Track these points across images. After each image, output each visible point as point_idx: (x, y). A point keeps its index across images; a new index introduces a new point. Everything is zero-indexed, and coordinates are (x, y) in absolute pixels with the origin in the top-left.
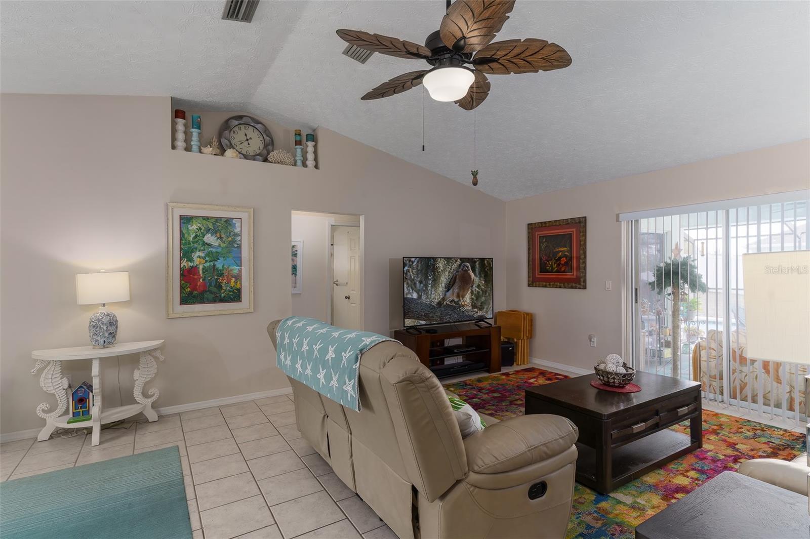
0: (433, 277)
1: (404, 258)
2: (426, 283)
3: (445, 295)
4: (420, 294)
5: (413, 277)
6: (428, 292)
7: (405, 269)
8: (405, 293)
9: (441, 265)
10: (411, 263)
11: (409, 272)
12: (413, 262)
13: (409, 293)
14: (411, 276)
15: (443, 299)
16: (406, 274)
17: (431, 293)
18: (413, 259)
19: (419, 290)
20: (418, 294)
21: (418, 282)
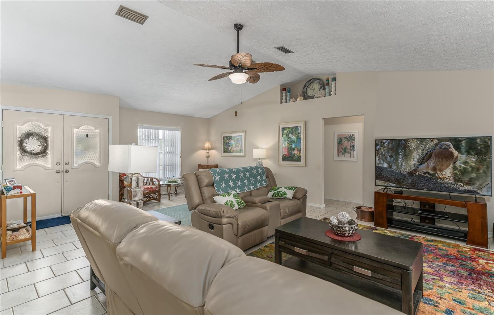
0: (404, 154)
1: (376, 140)
2: (396, 157)
3: (418, 167)
4: (391, 164)
5: (384, 153)
6: (399, 164)
7: (377, 148)
8: (377, 163)
9: (413, 145)
10: (382, 144)
11: (380, 149)
12: (384, 143)
13: (381, 163)
14: (382, 152)
15: (415, 170)
16: (378, 151)
17: (402, 165)
18: (384, 141)
19: (390, 162)
20: (389, 164)
21: (388, 157)
